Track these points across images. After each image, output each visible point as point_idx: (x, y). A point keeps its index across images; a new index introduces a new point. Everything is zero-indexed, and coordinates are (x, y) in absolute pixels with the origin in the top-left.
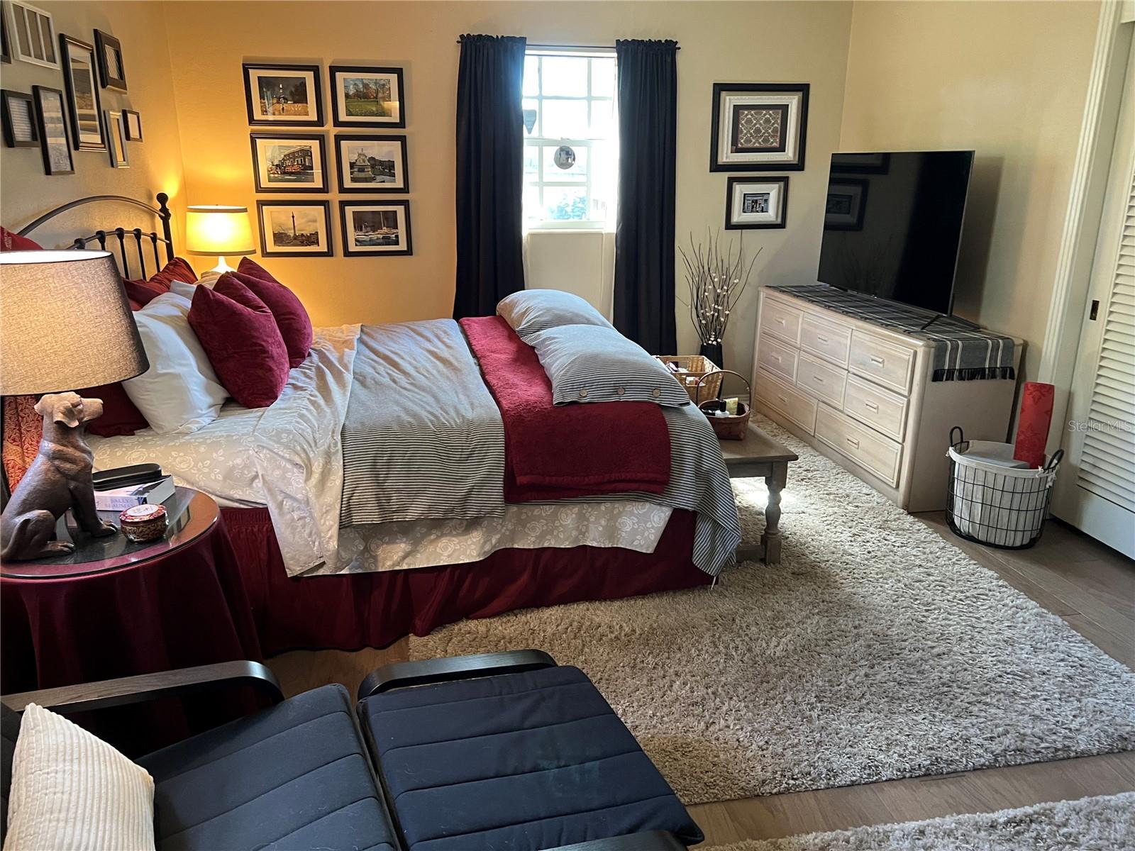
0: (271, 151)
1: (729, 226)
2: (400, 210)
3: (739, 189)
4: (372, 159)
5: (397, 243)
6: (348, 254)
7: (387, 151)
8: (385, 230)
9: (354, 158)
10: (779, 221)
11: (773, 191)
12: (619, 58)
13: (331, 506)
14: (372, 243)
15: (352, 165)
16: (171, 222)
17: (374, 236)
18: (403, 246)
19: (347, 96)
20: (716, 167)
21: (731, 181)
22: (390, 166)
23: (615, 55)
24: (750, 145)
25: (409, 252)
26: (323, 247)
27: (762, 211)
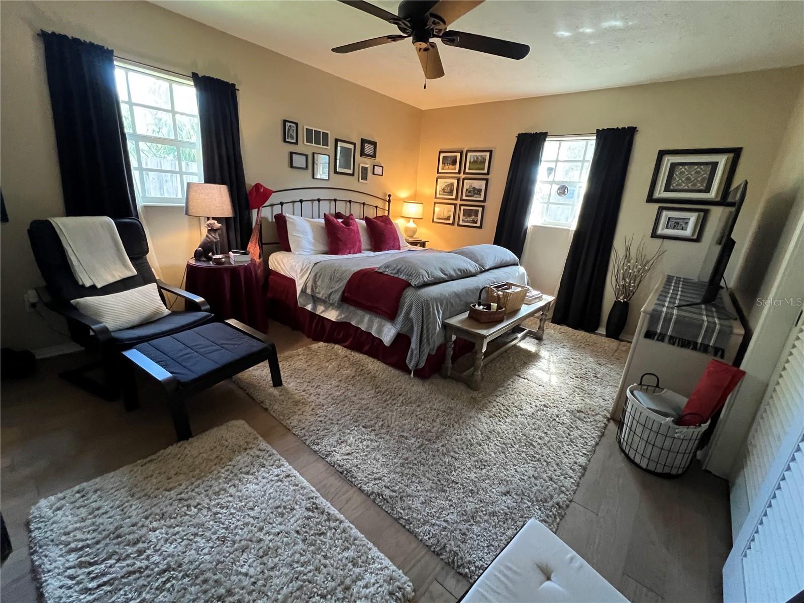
0: (442, 183)
1: (654, 235)
2: (480, 209)
3: (665, 214)
4: (474, 188)
5: (476, 223)
6: (459, 225)
7: (480, 185)
8: (473, 217)
9: (468, 187)
10: (695, 237)
15: (467, 190)
17: (469, 219)
18: (478, 225)
19: (470, 162)
20: (650, 199)
21: (661, 210)
22: (480, 191)
24: (680, 188)
25: (480, 227)
26: (451, 222)
27: (682, 229)
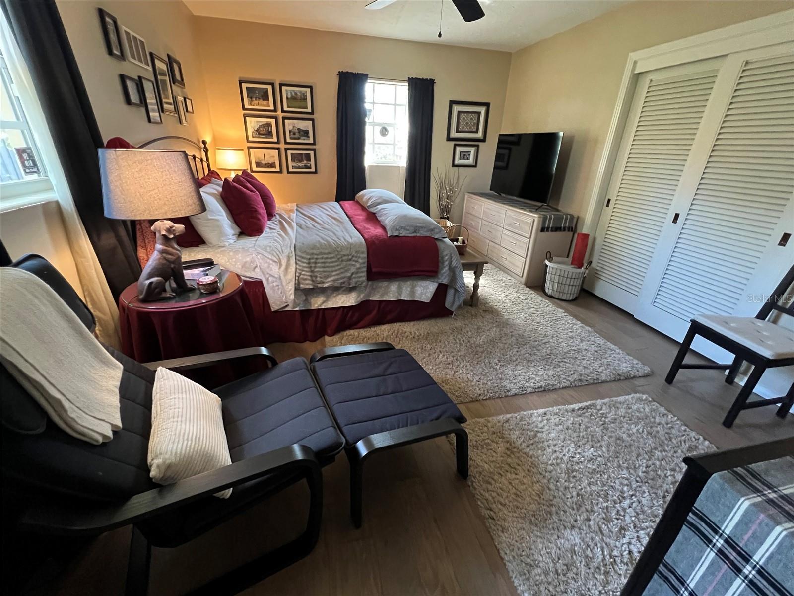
0: (253, 123)
1: (454, 165)
2: (312, 153)
3: (458, 149)
4: (298, 129)
5: (310, 168)
6: (289, 172)
7: (306, 125)
8: (305, 162)
9: (291, 128)
10: (474, 164)
11: (472, 150)
12: (409, 86)
13: (291, 280)
14: (299, 168)
15: (290, 132)
16: (209, 153)
17: (300, 165)
18: (313, 170)
19: (287, 98)
20: (449, 139)
21: (455, 145)
22: (306, 133)
23: (407, 84)
24: (464, 130)
25: (316, 172)
26: (278, 169)
27: (468, 159)
